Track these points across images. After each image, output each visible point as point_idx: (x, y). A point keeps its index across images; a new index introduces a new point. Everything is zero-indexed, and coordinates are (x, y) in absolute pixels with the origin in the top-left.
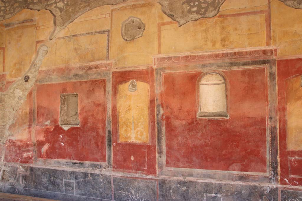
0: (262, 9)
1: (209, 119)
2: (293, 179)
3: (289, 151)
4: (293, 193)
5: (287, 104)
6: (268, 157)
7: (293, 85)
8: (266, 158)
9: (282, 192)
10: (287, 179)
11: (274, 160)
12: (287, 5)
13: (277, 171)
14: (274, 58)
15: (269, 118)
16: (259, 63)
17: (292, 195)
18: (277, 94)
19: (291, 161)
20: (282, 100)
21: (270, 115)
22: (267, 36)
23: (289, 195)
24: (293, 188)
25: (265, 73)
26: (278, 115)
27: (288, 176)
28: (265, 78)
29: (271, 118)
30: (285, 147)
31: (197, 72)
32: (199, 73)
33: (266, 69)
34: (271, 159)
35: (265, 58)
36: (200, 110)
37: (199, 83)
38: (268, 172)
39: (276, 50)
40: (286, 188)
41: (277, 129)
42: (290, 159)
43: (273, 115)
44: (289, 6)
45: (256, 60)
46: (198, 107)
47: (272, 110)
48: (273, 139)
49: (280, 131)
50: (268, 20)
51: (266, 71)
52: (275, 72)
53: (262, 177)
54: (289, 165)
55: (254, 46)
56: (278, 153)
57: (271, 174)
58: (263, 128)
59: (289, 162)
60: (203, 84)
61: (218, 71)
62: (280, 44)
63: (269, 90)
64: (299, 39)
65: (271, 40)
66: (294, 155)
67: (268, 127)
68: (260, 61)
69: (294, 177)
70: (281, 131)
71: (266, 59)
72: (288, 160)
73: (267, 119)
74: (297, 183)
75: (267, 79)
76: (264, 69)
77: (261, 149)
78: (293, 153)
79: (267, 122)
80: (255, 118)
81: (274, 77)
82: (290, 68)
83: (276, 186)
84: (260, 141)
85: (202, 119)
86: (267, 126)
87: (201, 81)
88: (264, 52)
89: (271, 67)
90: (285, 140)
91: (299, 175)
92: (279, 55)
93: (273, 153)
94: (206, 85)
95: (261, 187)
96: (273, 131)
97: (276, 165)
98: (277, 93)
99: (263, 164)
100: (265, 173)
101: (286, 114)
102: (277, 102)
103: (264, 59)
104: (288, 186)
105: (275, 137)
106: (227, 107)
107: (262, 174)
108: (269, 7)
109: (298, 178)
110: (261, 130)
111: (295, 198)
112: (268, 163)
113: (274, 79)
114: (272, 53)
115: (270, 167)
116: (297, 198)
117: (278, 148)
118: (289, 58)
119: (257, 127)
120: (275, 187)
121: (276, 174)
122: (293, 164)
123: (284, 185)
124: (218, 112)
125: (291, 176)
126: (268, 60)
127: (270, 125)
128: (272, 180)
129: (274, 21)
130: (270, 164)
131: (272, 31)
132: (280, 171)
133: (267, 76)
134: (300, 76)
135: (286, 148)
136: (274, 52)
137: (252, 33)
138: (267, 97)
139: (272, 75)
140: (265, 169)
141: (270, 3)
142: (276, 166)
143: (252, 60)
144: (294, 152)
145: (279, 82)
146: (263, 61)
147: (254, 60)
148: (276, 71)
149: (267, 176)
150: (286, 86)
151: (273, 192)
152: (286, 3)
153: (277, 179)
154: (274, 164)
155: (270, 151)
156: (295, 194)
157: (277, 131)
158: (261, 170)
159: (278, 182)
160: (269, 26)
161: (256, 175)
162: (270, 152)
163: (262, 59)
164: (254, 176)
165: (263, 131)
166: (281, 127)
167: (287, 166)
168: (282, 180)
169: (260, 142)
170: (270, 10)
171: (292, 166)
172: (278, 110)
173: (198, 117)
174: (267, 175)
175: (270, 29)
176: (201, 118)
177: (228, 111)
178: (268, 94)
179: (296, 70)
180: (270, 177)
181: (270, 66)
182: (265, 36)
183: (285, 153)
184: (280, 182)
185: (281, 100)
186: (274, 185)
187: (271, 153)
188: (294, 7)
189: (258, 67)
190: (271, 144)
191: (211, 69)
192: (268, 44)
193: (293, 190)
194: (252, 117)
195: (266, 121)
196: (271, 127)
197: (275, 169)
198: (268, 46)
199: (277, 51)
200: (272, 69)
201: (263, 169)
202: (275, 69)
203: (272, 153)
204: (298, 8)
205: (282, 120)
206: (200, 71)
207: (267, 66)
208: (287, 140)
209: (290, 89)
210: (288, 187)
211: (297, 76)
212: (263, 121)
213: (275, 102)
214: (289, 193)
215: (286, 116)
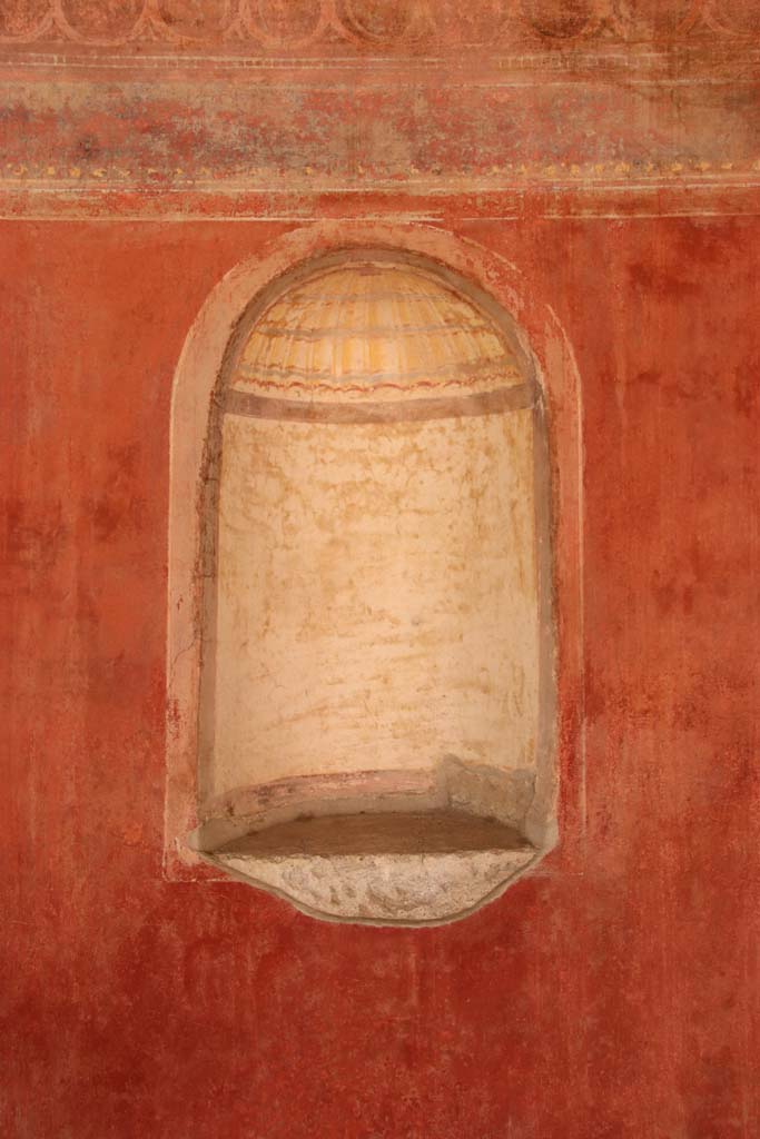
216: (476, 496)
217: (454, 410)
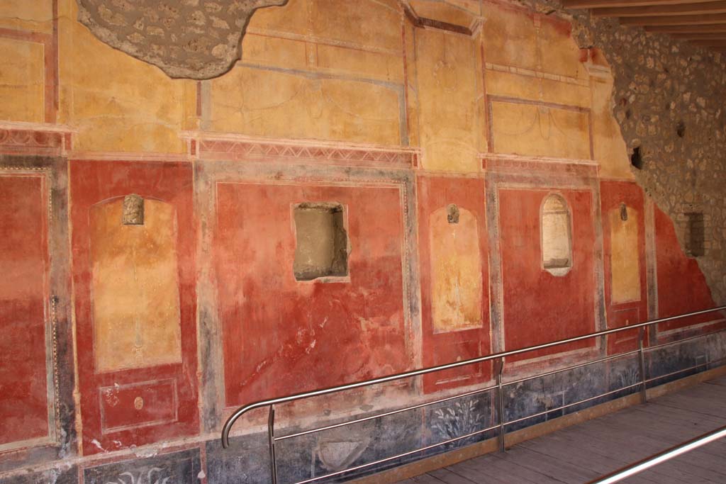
0: (36, 31)
2: (111, 436)
3: (101, 374)
4: (112, 469)
5: (92, 266)
6: (52, 395)
7: (106, 220)
8: (46, 401)
9: (87, 472)
10: (98, 440)
11: (66, 401)
12: (96, 35)
13: (74, 425)
14: (64, 153)
15: (51, 300)
16: (24, 163)
17: (110, 474)
18: (70, 242)
19: (104, 396)
20: (82, 255)
21: (53, 293)
22: (48, 97)
23: (104, 475)
24: (111, 456)
25: (42, 189)
26: (73, 292)
27: (100, 432)
28: (41, 202)
29: (57, 300)
30: (90, 366)
33: (44, 178)
34: (58, 400)
35: (41, 152)
38: (52, 432)
39: (68, 136)
40: (95, 460)
41: (71, 324)
42: (102, 392)
43: (61, 291)
44: (100, 39)
45: (18, 154)
47: (59, 280)
48: (63, 350)
49: (78, 328)
50: (52, 59)
51: (44, 183)
52: (65, 189)
53: (37, 449)
54: (101, 407)
55: (12, 120)
56: (74, 382)
57: (59, 437)
58: (36, 325)
59: (101, 399)
62: (77, 122)
63: (50, 231)
64: (120, 116)
65: (57, 109)
66: (112, 382)
67: (48, 321)
68: (28, 158)
69: (112, 431)
70: (81, 327)
71: (42, 155)
72: (98, 396)
73: (45, 304)
74: (119, 444)
75: (45, 204)
76: (39, 179)
77: (33, 379)
78: (109, 377)
79: (47, 310)
80: (15, 301)
81: (63, 201)
82: (100, 181)
83: (73, 463)
84: (30, 359)
86: (45, 320)
88: (40, 137)
89: (55, 176)
90: (91, 349)
91: (123, 425)
92: (75, 147)
93: (62, 385)
95: (35, 476)
96: (60, 330)
97: (72, 412)
98: (70, 238)
99: (37, 416)
100: (45, 438)
101: (91, 288)
102: (71, 261)
103: (39, 155)
104: (99, 456)
105: (66, 344)
107: (36, 441)
108: (55, 30)
109: (121, 432)
110: (30, 332)
111: (114, 479)
112: (51, 412)
113: (64, 205)
114: (59, 141)
115: (56, 420)
116: (119, 477)
117: (76, 371)
118: (98, 158)
119: (21, 325)
120: (70, 465)
121: (71, 432)
122: (109, 401)
123: (92, 456)
125: (106, 431)
126: (48, 158)
127: (54, 318)
128: (62, 451)
129: (66, 64)
130: (56, 413)
131: (60, 88)
132: (82, 425)
133: (45, 197)
134: (120, 202)
135: (92, 368)
136: (63, 139)
137: (8, 84)
138: (46, 248)
139: (57, 194)
140: (43, 427)
141: (57, 19)
142: (70, 414)
143: (8, 154)
144: (111, 375)
145: (75, 212)
146: (37, 158)
147: (12, 154)
148: (69, 185)
149: (50, 445)
150: (91, 222)
151: (67, 478)
152: (93, 31)
153: (75, 446)
154: (67, 411)
155: (57, 381)
156: (116, 470)
157: (71, 330)
158: (33, 432)
159: (77, 451)
160: (53, 74)
161: (21, 449)
162: (55, 384)
163: (33, 155)
164: (15, 452)
165: (35, 334)
166: (79, 319)
167: (97, 411)
168: (86, 444)
169: (30, 361)
170: (57, 37)
171: (107, 407)
172: (72, 279)
174: (51, 442)
175: (56, 84)
178: (48, 241)
179: (113, 186)
180: (58, 444)
181: (53, 173)
182: (43, 98)
183: (91, 380)
184: (81, 452)
185: (80, 255)
186: (68, 462)
187: (57, 385)
188: (111, 44)
189: (22, 173)
190: (58, 363)
192: (50, 119)
193: (111, 463)
194: (6, 299)
195: (43, 308)
196: (57, 321)
197: (68, 423)
198: (49, 124)
199: (72, 137)
200: (59, 181)
201: (40, 429)
202: (65, 181)
203: (59, 384)
204: (118, 49)
205: (83, 302)
207: (47, 173)
208: (94, 350)
209: (99, 229)
210: (100, 458)
211: (115, 200)
212: (35, 308)
213: (65, 260)
214: (103, 470)
215: (91, 294)
216: (556, 224)
217: (552, 213)
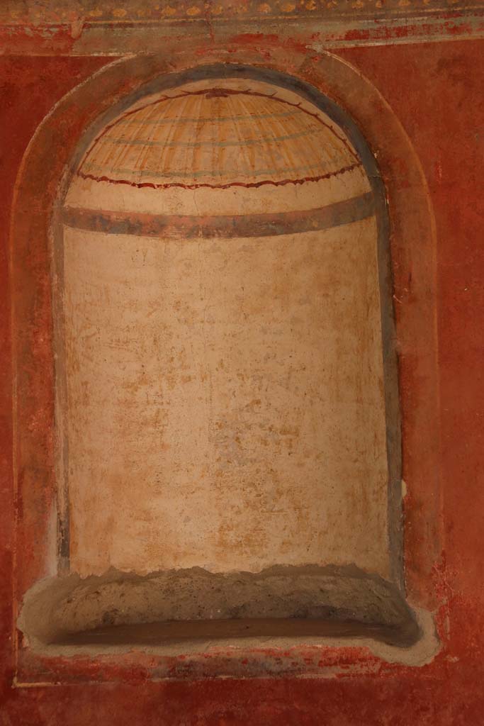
1: (174, 666)
31: (16, 50)
32: (43, 61)
36: (65, 549)
37: (48, 200)
46: (30, 515)
60: (100, 222)
61: (300, 48)
85: (83, 673)
87: (74, 171)
94: (135, 226)
106: (408, 512)
124: (276, 571)
173: (34, 647)
176: (68, 653)
177: (413, 565)
191: (206, 22)
206: (64, 34)
